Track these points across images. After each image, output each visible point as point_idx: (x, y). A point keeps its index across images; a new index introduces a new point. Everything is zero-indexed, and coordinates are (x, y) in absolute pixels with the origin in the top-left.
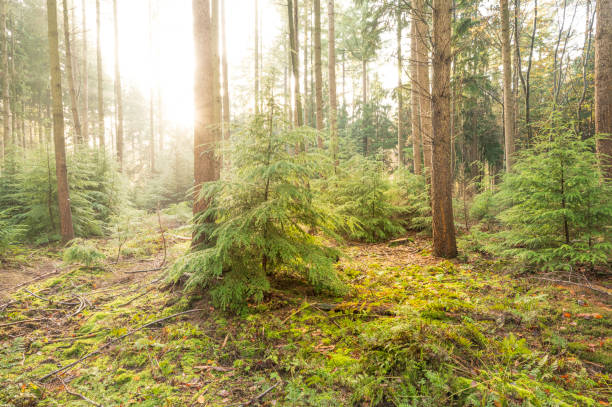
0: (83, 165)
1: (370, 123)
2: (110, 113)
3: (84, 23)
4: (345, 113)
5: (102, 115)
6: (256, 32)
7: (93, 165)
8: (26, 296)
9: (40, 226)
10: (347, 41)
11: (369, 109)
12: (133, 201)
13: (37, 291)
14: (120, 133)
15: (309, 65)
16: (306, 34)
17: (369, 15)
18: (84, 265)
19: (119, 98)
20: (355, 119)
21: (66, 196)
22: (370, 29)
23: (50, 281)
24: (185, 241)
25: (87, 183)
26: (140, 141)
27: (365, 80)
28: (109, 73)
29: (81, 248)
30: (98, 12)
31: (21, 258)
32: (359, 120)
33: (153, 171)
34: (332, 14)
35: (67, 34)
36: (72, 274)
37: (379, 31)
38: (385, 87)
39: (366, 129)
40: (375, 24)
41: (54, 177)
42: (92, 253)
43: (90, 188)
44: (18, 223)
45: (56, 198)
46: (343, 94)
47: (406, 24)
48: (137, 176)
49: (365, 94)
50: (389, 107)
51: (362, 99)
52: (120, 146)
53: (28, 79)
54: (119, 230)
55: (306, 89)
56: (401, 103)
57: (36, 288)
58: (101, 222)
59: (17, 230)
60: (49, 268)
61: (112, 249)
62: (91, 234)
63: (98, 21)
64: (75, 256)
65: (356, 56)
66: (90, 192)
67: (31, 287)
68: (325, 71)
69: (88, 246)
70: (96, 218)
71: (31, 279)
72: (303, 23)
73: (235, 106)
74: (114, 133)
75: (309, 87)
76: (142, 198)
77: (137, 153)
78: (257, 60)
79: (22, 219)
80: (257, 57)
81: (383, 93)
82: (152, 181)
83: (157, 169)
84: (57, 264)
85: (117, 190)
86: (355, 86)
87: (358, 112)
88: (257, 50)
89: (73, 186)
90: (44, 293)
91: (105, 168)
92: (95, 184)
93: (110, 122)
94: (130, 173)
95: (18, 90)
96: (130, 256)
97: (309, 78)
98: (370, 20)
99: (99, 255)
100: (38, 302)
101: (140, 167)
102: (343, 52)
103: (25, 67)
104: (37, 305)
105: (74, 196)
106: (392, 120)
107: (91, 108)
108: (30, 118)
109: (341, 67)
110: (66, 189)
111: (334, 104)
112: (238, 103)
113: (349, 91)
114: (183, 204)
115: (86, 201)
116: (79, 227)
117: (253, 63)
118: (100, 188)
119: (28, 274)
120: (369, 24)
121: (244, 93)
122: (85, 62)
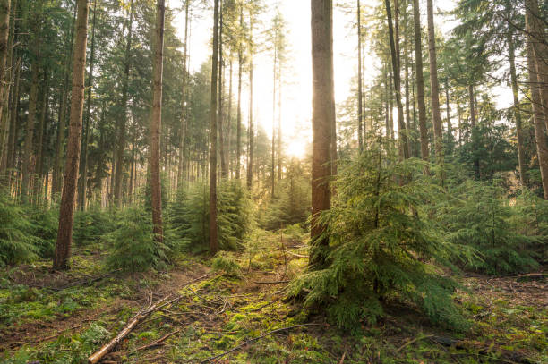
0: (226, 194)
1: (482, 145)
2: (244, 152)
3: (230, 90)
4: (451, 138)
5: (239, 154)
6: (360, 75)
7: (233, 194)
8: (189, 293)
9: (197, 239)
10: (450, 70)
11: (479, 132)
12: (258, 222)
13: (195, 290)
14: (250, 166)
15: (411, 97)
16: (407, 70)
17: (473, 42)
18: (226, 272)
19: (251, 141)
20: (463, 143)
21: (215, 218)
22: (475, 55)
23: (204, 283)
24: (299, 258)
25: (228, 208)
26: (263, 173)
27: (473, 103)
28: (245, 123)
29: (225, 258)
30: (240, 81)
31: (185, 263)
32: (467, 143)
33: (273, 197)
34: (433, 49)
35: (220, 100)
36: (217, 279)
37: (487, 55)
38: (498, 108)
39: (477, 152)
40: (481, 49)
41: (208, 203)
42: (232, 263)
43: (230, 211)
44: (183, 237)
45: (208, 218)
46: (448, 119)
47: (519, 43)
48: (260, 201)
49: (473, 117)
50: (504, 127)
51: (470, 123)
52: (250, 178)
53: (193, 133)
54: (251, 246)
55: (408, 119)
56: (519, 123)
57: (195, 287)
58: (235, 238)
59: (184, 242)
60: (203, 272)
61: (244, 262)
62: (229, 248)
63: (240, 88)
64: (221, 265)
65: (460, 82)
66: (229, 214)
67: (191, 286)
68: (428, 101)
69: (228, 257)
70: (233, 235)
71: (191, 280)
72: (403, 61)
73: (341, 140)
74: (246, 167)
75: (411, 116)
76: (264, 219)
77: (261, 182)
78: (360, 100)
79: (186, 233)
80: (361, 95)
81: (497, 115)
82: (272, 205)
83: (276, 196)
84: (208, 270)
85: (248, 213)
86: (461, 111)
87: (467, 135)
88: (360, 91)
89: (219, 209)
90: (200, 293)
91: (240, 195)
92: (233, 208)
93: (244, 160)
94: (256, 198)
95: (188, 141)
96: (256, 268)
97: (411, 108)
98: (476, 46)
99: (236, 266)
100: (196, 299)
101: (263, 193)
102: (445, 80)
103: (192, 126)
104: (196, 301)
105: (220, 217)
106: (508, 140)
107: (232, 150)
108: (193, 160)
109: (444, 94)
110: (215, 212)
111: (439, 129)
112: (342, 136)
113: (453, 115)
114: (297, 225)
115: (227, 221)
116: (221, 242)
117: (356, 101)
118: (237, 211)
119: (190, 276)
120: (474, 50)
121: (348, 128)
122: (229, 117)
